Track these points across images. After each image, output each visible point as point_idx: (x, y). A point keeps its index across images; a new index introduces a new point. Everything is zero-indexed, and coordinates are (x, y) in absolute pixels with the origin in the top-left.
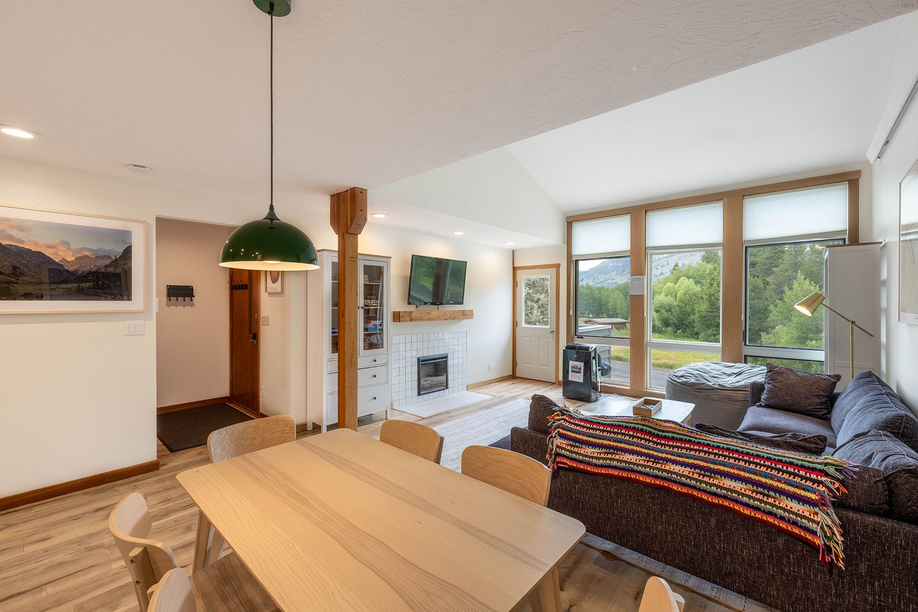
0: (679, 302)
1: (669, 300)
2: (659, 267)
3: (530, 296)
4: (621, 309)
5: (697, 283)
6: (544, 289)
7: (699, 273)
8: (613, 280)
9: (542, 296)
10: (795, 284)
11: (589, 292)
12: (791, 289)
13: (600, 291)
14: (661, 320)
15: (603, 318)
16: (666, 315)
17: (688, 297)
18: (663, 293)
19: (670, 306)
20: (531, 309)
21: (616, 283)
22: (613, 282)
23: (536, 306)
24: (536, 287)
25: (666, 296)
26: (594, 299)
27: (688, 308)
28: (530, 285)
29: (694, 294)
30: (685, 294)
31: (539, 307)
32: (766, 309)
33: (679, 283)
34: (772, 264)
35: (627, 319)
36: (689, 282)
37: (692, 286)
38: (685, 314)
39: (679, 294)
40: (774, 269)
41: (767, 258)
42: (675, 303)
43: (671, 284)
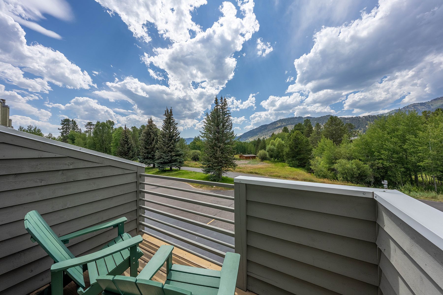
1: (272, 147)
2: (264, 135)
3: (216, 144)
4: (253, 151)
6: (222, 141)
7: (282, 136)
8: (248, 140)
9: (222, 144)
10: (322, 140)
11: (240, 144)
12: (320, 142)
13: (245, 144)
14: (270, 155)
15: (246, 154)
16: (271, 153)
18: (270, 144)
19: (273, 150)
20: (216, 151)
21: (249, 141)
22: (248, 141)
23: (218, 149)
24: (219, 140)
25: (271, 145)
26: (242, 147)
28: (216, 139)
29: (282, 144)
31: (220, 150)
32: (311, 150)
33: (276, 140)
34: (309, 133)
35: (256, 155)
36: (280, 140)
37: (281, 141)
38: (279, 152)
39: (276, 145)
40: (310, 134)
41: (307, 130)
42: (275, 148)
43: (273, 141)
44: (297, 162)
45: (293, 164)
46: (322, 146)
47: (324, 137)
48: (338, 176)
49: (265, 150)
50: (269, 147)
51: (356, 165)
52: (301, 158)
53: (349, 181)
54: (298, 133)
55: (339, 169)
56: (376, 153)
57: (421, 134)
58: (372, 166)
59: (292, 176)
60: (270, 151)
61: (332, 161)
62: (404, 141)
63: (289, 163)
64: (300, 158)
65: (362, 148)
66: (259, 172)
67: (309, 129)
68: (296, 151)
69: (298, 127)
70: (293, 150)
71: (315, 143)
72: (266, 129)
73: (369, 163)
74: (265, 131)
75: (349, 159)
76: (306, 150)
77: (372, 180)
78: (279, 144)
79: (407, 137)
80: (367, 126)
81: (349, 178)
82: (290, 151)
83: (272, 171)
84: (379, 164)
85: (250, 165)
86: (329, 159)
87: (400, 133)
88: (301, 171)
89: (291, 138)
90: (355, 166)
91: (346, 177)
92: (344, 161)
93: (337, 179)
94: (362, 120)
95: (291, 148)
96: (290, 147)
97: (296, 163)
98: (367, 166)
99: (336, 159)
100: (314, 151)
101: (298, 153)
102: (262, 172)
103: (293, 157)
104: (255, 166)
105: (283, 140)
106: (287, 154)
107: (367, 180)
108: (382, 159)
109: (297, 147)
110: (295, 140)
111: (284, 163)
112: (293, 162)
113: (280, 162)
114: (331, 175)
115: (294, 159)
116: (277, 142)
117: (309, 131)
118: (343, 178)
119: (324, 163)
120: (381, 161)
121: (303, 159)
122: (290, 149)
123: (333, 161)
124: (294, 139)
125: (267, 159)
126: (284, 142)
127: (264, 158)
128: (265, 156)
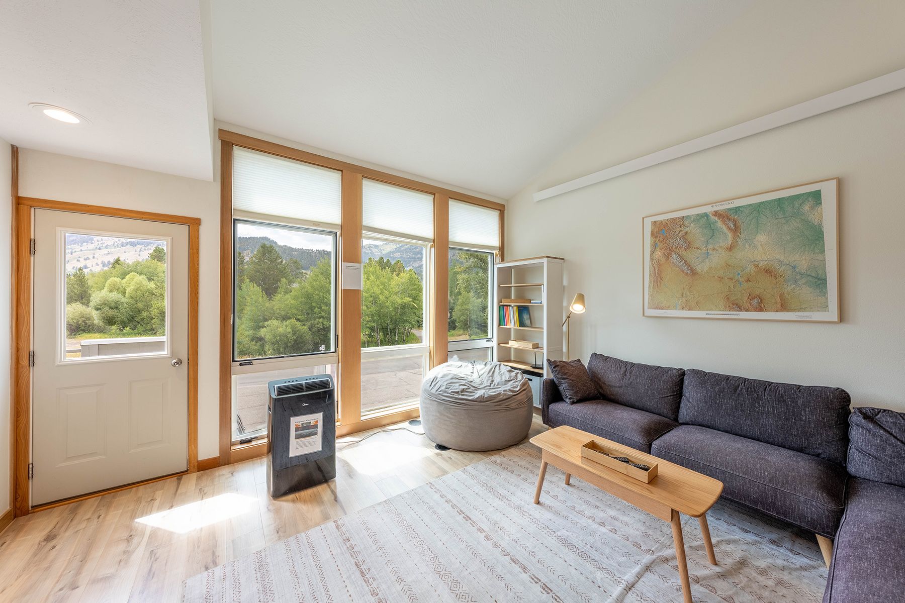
0: (129, 298)
1: (115, 296)
5: (150, 279)
7: (150, 270)
14: (104, 318)
16: (111, 313)
17: (139, 293)
18: (105, 288)
19: (116, 303)
25: (111, 291)
27: (140, 305)
29: (148, 291)
30: (136, 290)
33: (128, 277)
36: (142, 279)
37: (145, 282)
38: (137, 310)
39: (128, 290)
42: (124, 300)
43: (118, 280)
46: (243, 298)
47: (248, 280)
49: (86, 304)
50: (101, 297)
51: (292, 327)
55: (268, 337)
56: (317, 309)
58: (311, 328)
60: (106, 308)
61: (259, 323)
73: (309, 324)
75: (283, 319)
77: (311, 347)
81: (281, 350)
84: (319, 324)
86: (255, 322)
90: (289, 330)
91: (277, 349)
92: (274, 323)
93: (264, 354)
98: (305, 329)
99: (265, 320)
107: (305, 348)
108: (323, 317)
114: (256, 348)
116: (132, 283)
119: (246, 329)
123: (261, 324)
125: (93, 330)
126: (156, 285)
127: (80, 328)
128: (87, 322)
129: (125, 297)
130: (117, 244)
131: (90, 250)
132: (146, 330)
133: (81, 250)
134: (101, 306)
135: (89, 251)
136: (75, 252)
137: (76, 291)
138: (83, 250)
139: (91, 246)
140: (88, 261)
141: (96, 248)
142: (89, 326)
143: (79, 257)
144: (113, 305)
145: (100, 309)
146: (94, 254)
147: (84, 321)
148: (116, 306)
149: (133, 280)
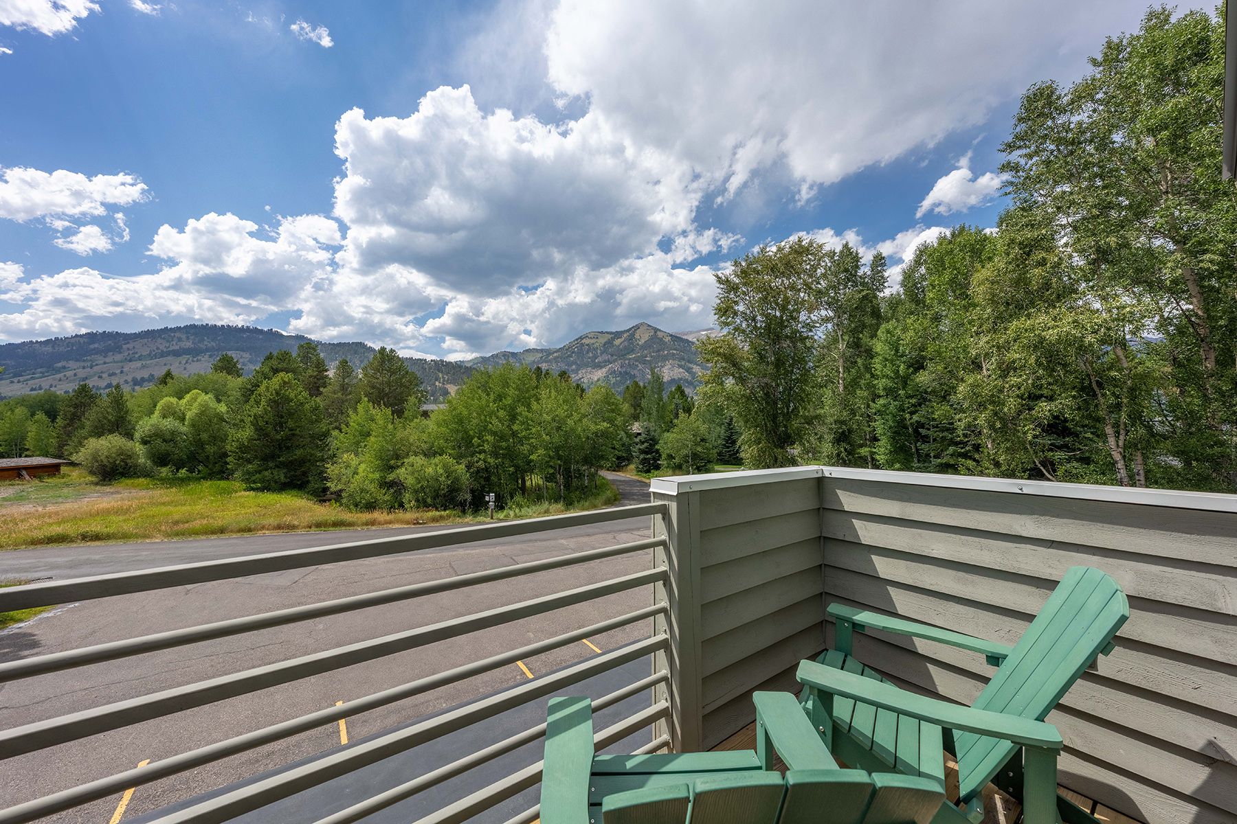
0: (189, 427)
1: (169, 424)
4: (38, 439)
7: (217, 386)
10: (360, 407)
12: (355, 412)
14: (153, 455)
16: (164, 447)
17: (204, 419)
18: (157, 412)
19: (171, 434)
25: (164, 417)
27: (204, 436)
29: (217, 415)
30: (200, 415)
32: (326, 434)
33: (188, 397)
34: (315, 383)
35: (60, 457)
36: (207, 398)
37: (213, 404)
38: (200, 444)
39: (189, 415)
40: (321, 389)
41: (310, 377)
42: (184, 429)
43: (174, 400)
44: (281, 475)
45: (262, 481)
46: (359, 424)
47: (366, 399)
48: (407, 496)
49: (129, 435)
50: (151, 425)
51: (445, 467)
52: (296, 460)
53: (430, 505)
54: (287, 380)
55: (410, 481)
56: (476, 439)
57: (535, 406)
58: (468, 467)
59: (272, 521)
60: (159, 441)
61: (390, 460)
62: (513, 417)
63: (247, 481)
64: (291, 462)
65: (451, 430)
66: (105, 531)
67: (315, 374)
68: (278, 437)
69: (279, 363)
70: (267, 435)
71: (338, 412)
72: (117, 349)
73: (464, 461)
74: (107, 360)
75: (430, 453)
76: (312, 436)
77: (469, 497)
78: (202, 413)
79: (519, 410)
80: (437, 383)
81: (429, 500)
82: (255, 440)
83: (176, 517)
84: (480, 461)
85: (28, 508)
86: (382, 460)
87: (509, 401)
88: (296, 499)
89: (260, 395)
90: (441, 471)
91: (423, 499)
92: (419, 461)
93: (401, 505)
94: (430, 368)
95: (258, 429)
96: (255, 424)
97: (277, 477)
98: (461, 468)
99: (398, 457)
100: (337, 439)
101: (284, 445)
102: (128, 527)
103: (265, 459)
104: (62, 507)
105: (219, 401)
106: (243, 448)
107: (460, 498)
108: (485, 452)
109: (281, 425)
110: (275, 401)
111: (223, 483)
112: (266, 473)
113: (204, 478)
114: (387, 498)
115: (271, 464)
116: (196, 405)
117: (318, 379)
118: (417, 500)
119: (368, 469)
120: (482, 456)
121: (302, 462)
122: (256, 430)
123: (392, 462)
124: (270, 399)
125: (135, 473)
126: (228, 408)
127: (117, 470)
128: (128, 461)
129: (184, 424)
130: (154, 353)
131: (117, 362)
132: (214, 473)
133: (105, 363)
134: (151, 437)
135: (115, 364)
136: (97, 365)
137: (110, 417)
138: (108, 363)
139: (118, 357)
140: (113, 377)
141: (126, 359)
142: (131, 467)
143: (102, 372)
144: (168, 437)
145: (149, 442)
146: (123, 368)
147: (122, 460)
148: (170, 438)
149: (196, 401)
